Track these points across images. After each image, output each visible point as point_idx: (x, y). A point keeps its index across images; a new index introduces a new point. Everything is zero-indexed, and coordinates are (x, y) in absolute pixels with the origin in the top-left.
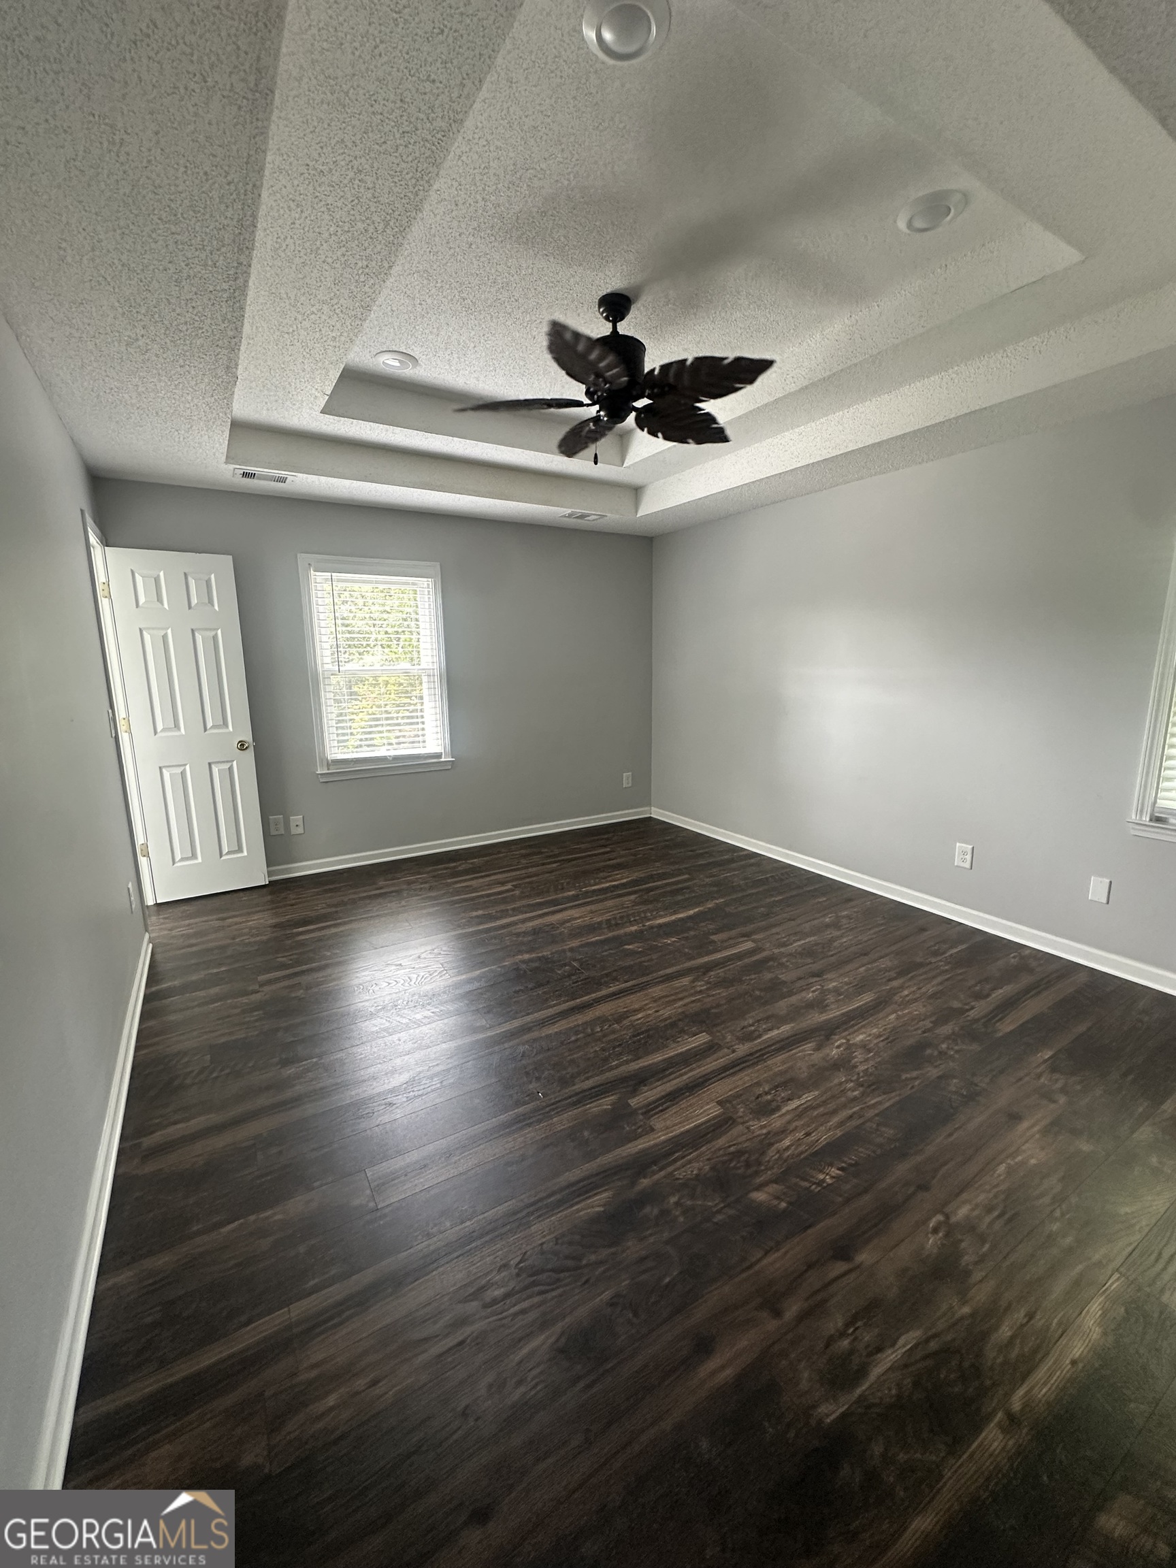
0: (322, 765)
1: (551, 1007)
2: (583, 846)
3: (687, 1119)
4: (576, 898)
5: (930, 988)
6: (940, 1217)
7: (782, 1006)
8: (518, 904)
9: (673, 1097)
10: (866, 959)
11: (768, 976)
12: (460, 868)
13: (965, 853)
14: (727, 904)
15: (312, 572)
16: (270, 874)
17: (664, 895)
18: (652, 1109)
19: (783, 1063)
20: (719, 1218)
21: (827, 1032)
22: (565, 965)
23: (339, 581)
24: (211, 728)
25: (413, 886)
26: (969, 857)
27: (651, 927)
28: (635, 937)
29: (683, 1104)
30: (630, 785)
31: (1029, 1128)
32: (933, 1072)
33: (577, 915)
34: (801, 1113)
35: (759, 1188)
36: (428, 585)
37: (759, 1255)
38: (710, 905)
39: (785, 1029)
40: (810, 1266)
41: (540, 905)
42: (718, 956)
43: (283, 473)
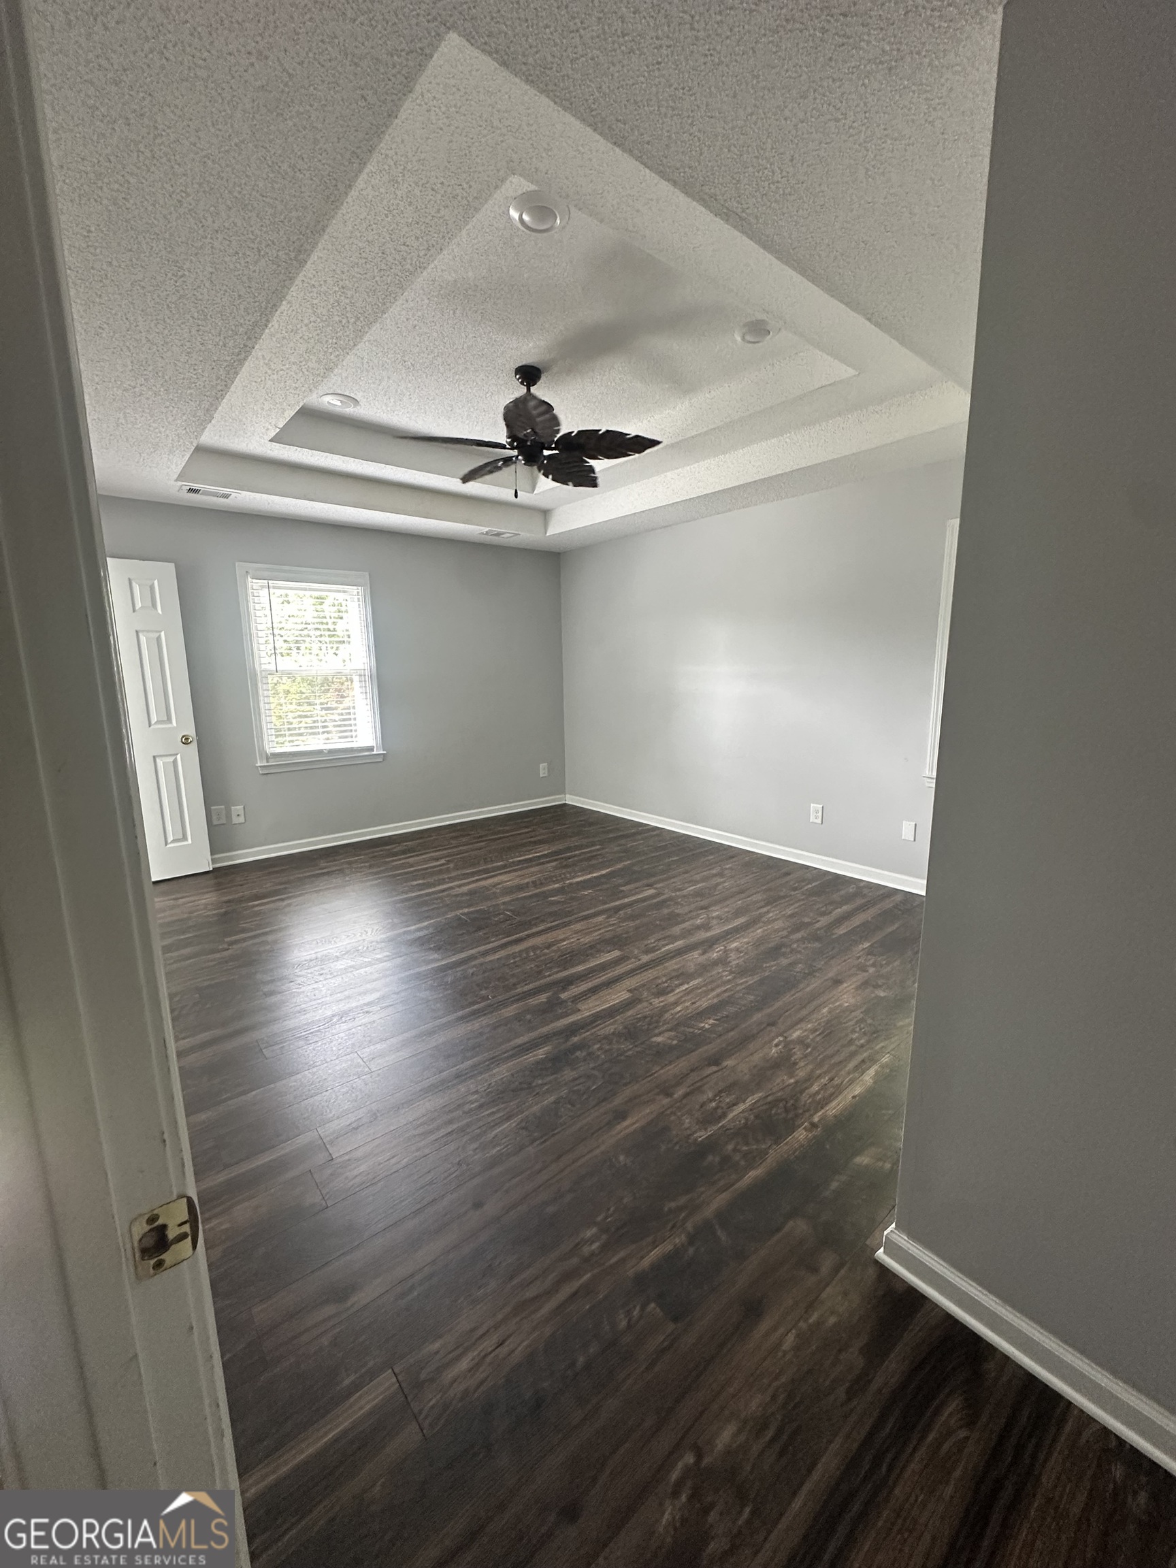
0: (261, 759)
1: (492, 942)
2: (507, 828)
3: (605, 1002)
4: (504, 867)
5: (789, 912)
6: (781, 1039)
7: (676, 930)
8: (453, 874)
9: (594, 990)
10: (743, 895)
11: (666, 911)
12: (395, 850)
13: (817, 812)
14: (633, 865)
15: (250, 579)
16: (214, 861)
17: (581, 861)
18: (576, 999)
19: (676, 964)
20: (630, 1053)
21: (710, 944)
22: (499, 914)
23: (274, 587)
24: (156, 723)
25: (355, 866)
26: (820, 814)
27: (571, 884)
28: (561, 891)
29: (601, 994)
30: (546, 775)
31: (848, 986)
32: (784, 962)
33: (508, 879)
34: (688, 992)
35: (657, 1035)
36: (358, 593)
37: (658, 1069)
38: (620, 866)
39: (679, 943)
40: (692, 1071)
41: (473, 874)
42: (626, 900)
43: (227, 491)
